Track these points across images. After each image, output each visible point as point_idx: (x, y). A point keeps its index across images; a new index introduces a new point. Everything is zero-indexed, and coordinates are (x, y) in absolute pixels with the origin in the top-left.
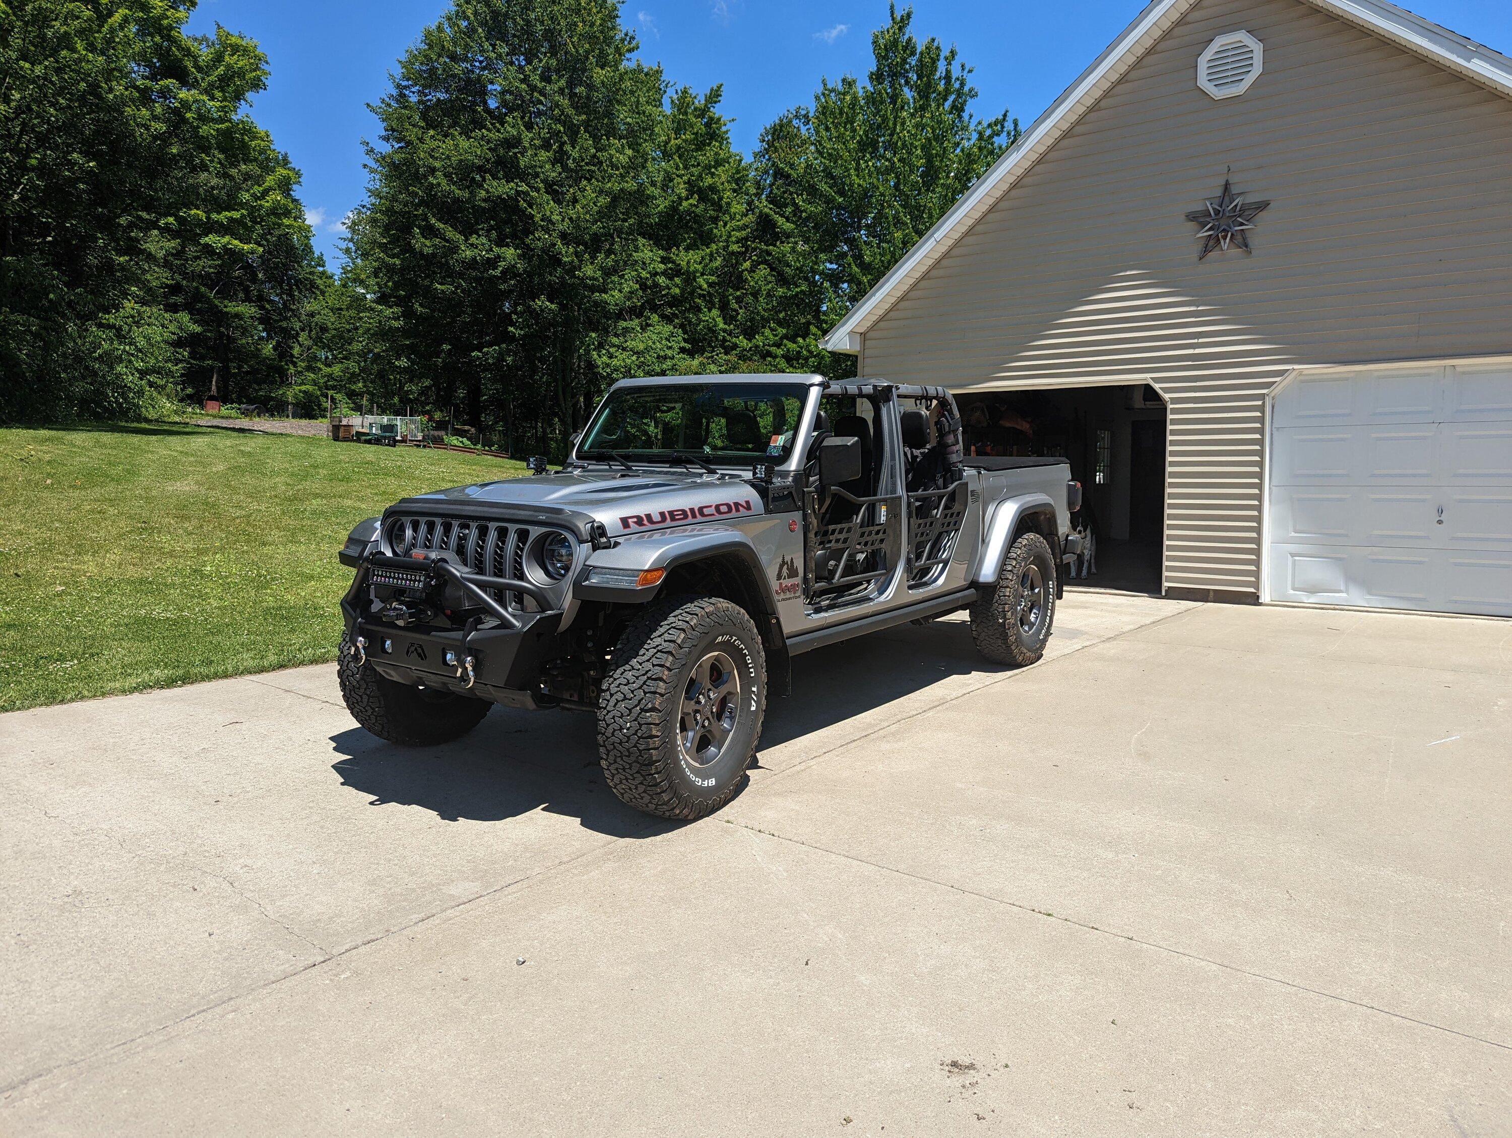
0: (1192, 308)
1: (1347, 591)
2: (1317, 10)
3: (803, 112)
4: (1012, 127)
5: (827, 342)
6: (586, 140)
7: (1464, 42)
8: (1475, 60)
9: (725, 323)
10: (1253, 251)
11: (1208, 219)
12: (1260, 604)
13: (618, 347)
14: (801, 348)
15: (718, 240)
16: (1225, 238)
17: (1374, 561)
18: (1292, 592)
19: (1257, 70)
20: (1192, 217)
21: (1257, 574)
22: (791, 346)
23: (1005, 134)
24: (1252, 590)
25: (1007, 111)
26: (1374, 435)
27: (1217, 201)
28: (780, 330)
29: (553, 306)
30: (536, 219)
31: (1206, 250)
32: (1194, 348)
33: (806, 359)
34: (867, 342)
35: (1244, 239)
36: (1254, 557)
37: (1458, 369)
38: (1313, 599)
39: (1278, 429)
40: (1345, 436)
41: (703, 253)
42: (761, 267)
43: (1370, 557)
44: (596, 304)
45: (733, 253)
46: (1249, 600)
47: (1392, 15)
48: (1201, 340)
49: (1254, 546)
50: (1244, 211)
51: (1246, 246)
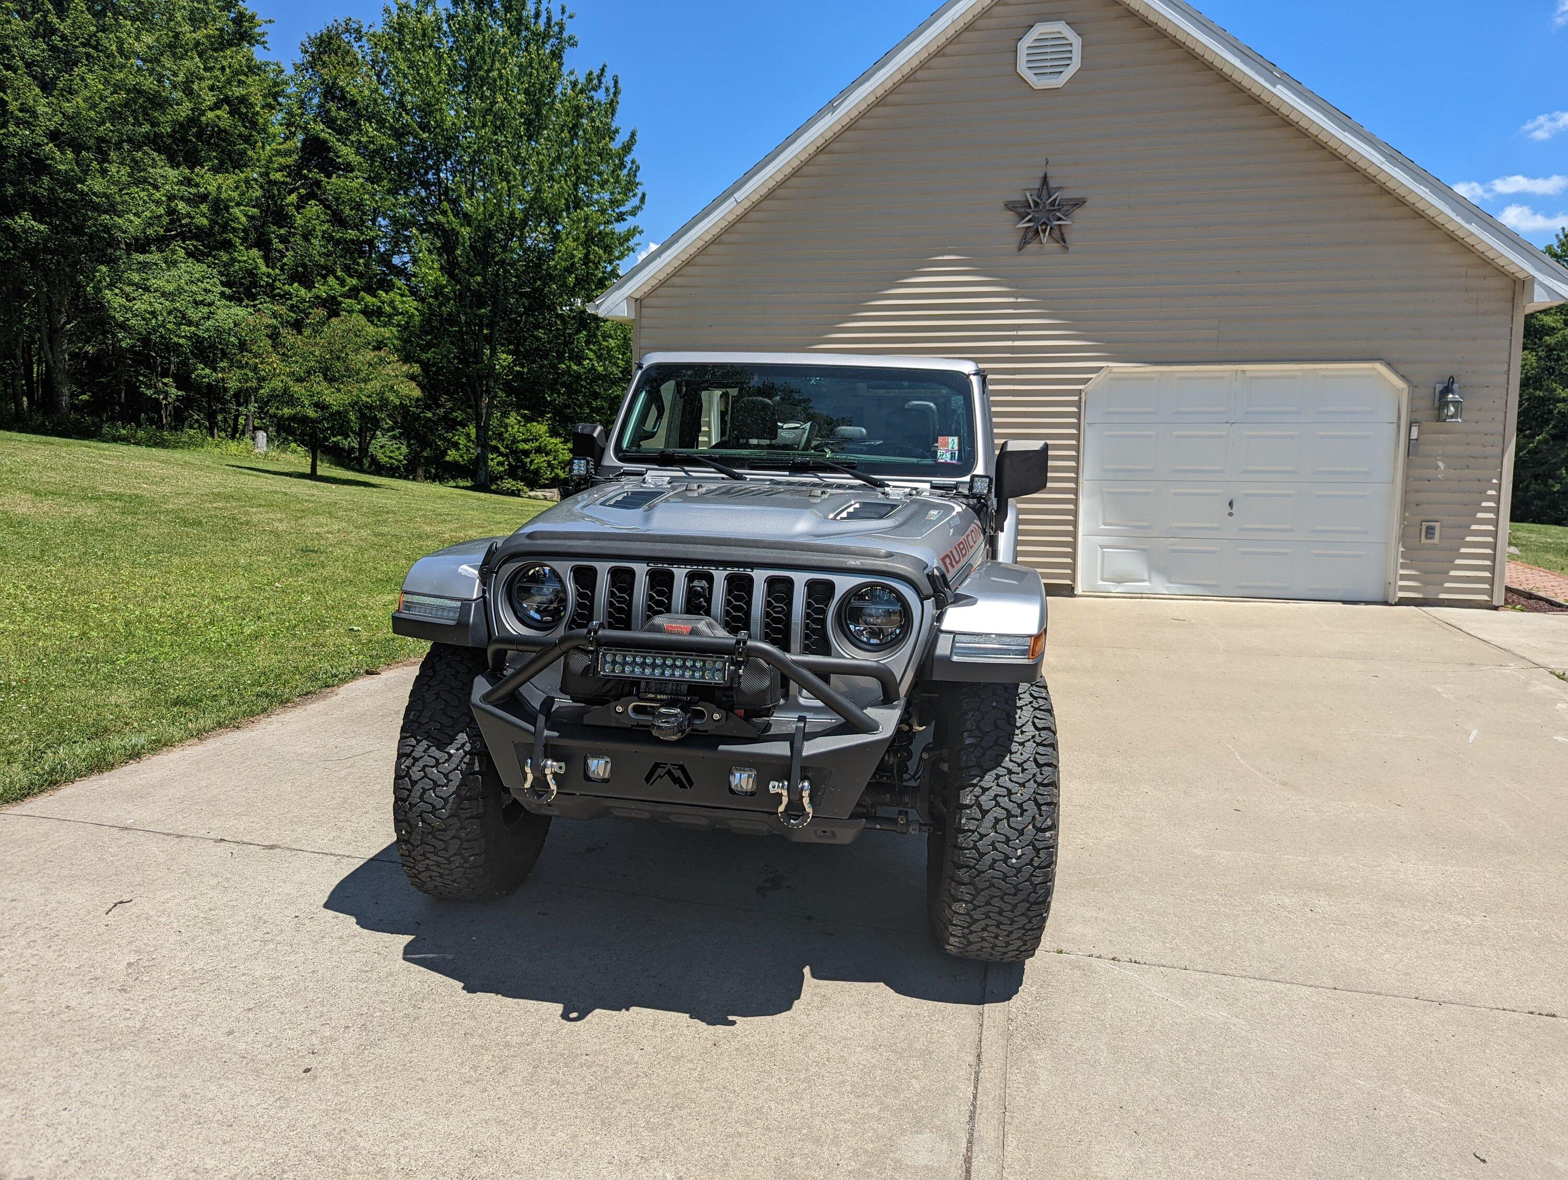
0: (1012, 300)
1: (1150, 580)
2: (1131, 13)
3: (355, 26)
4: (611, 84)
5: (598, 307)
6: (82, 12)
7: (1271, 67)
8: (1279, 86)
9: (267, 266)
10: (1070, 248)
11: (1029, 211)
12: (1075, 596)
13: (138, 286)
14: (383, 303)
15: (254, 164)
16: (1044, 231)
17: (1174, 551)
18: (1101, 582)
19: (1076, 65)
20: (1010, 206)
21: (1073, 567)
22: (369, 299)
23: (603, 90)
24: (1069, 582)
25: (605, 66)
26: (1175, 433)
27: (1035, 192)
28: (348, 280)
29: (42, 227)
30: (11, 108)
31: (1024, 242)
32: (1014, 341)
33: (390, 316)
34: (643, 310)
35: (1062, 234)
36: (1070, 550)
37: (1248, 374)
38: (1121, 589)
39: (1089, 424)
40: (1149, 433)
41: (236, 178)
42: (312, 202)
43: (1170, 548)
44: (107, 229)
45: (275, 183)
46: (1064, 592)
47: (1207, 30)
48: (1020, 333)
49: (1070, 539)
50: (1063, 206)
51: (1064, 241)
